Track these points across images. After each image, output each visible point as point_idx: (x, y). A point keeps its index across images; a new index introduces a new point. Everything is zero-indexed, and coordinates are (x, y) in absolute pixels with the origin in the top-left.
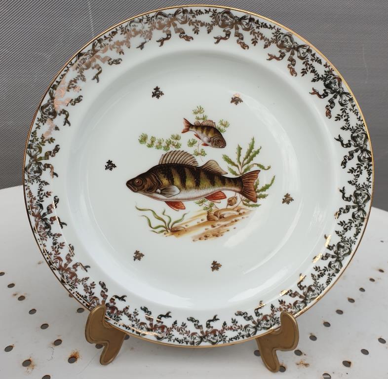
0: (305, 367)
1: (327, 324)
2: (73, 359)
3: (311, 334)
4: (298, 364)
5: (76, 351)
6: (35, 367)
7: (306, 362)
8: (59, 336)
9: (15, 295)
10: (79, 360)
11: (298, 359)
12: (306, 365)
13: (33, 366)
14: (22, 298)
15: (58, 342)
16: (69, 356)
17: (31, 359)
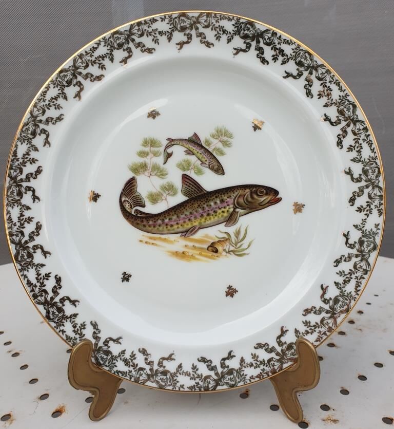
0: (333, 424)
1: (363, 378)
2: (57, 413)
3: (342, 388)
4: (324, 420)
5: (62, 406)
6: (14, 422)
7: (334, 418)
8: (47, 390)
9: (10, 352)
10: (63, 415)
11: (325, 414)
12: (335, 421)
13: (12, 421)
14: (16, 355)
15: (44, 397)
16: (54, 410)
17: (12, 414)
